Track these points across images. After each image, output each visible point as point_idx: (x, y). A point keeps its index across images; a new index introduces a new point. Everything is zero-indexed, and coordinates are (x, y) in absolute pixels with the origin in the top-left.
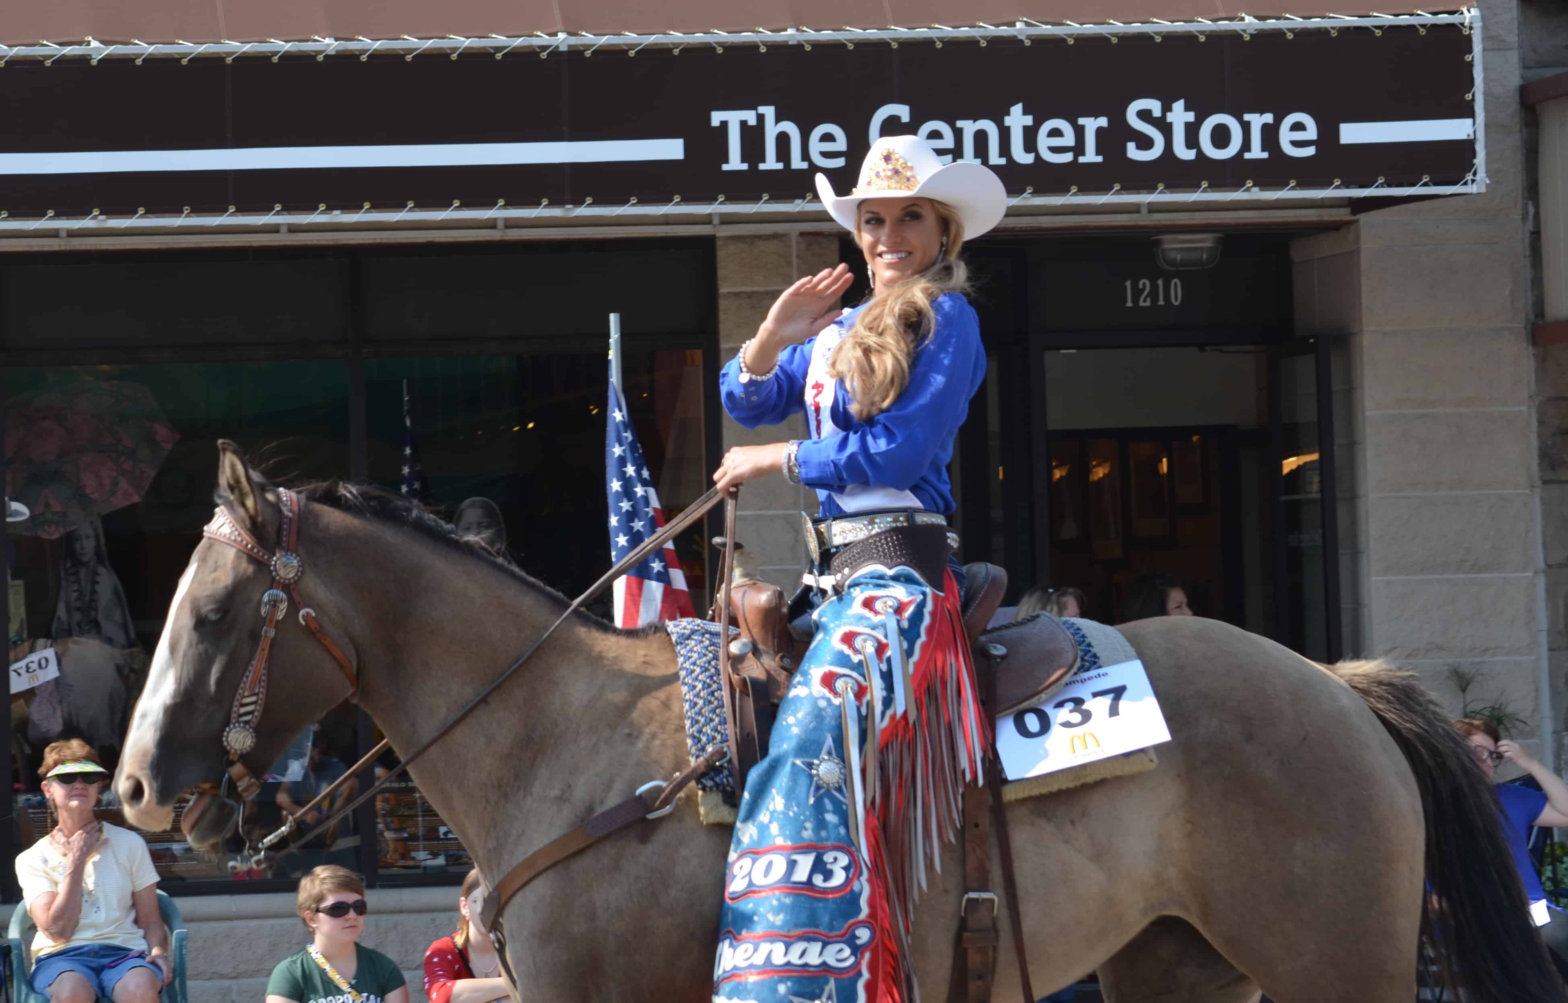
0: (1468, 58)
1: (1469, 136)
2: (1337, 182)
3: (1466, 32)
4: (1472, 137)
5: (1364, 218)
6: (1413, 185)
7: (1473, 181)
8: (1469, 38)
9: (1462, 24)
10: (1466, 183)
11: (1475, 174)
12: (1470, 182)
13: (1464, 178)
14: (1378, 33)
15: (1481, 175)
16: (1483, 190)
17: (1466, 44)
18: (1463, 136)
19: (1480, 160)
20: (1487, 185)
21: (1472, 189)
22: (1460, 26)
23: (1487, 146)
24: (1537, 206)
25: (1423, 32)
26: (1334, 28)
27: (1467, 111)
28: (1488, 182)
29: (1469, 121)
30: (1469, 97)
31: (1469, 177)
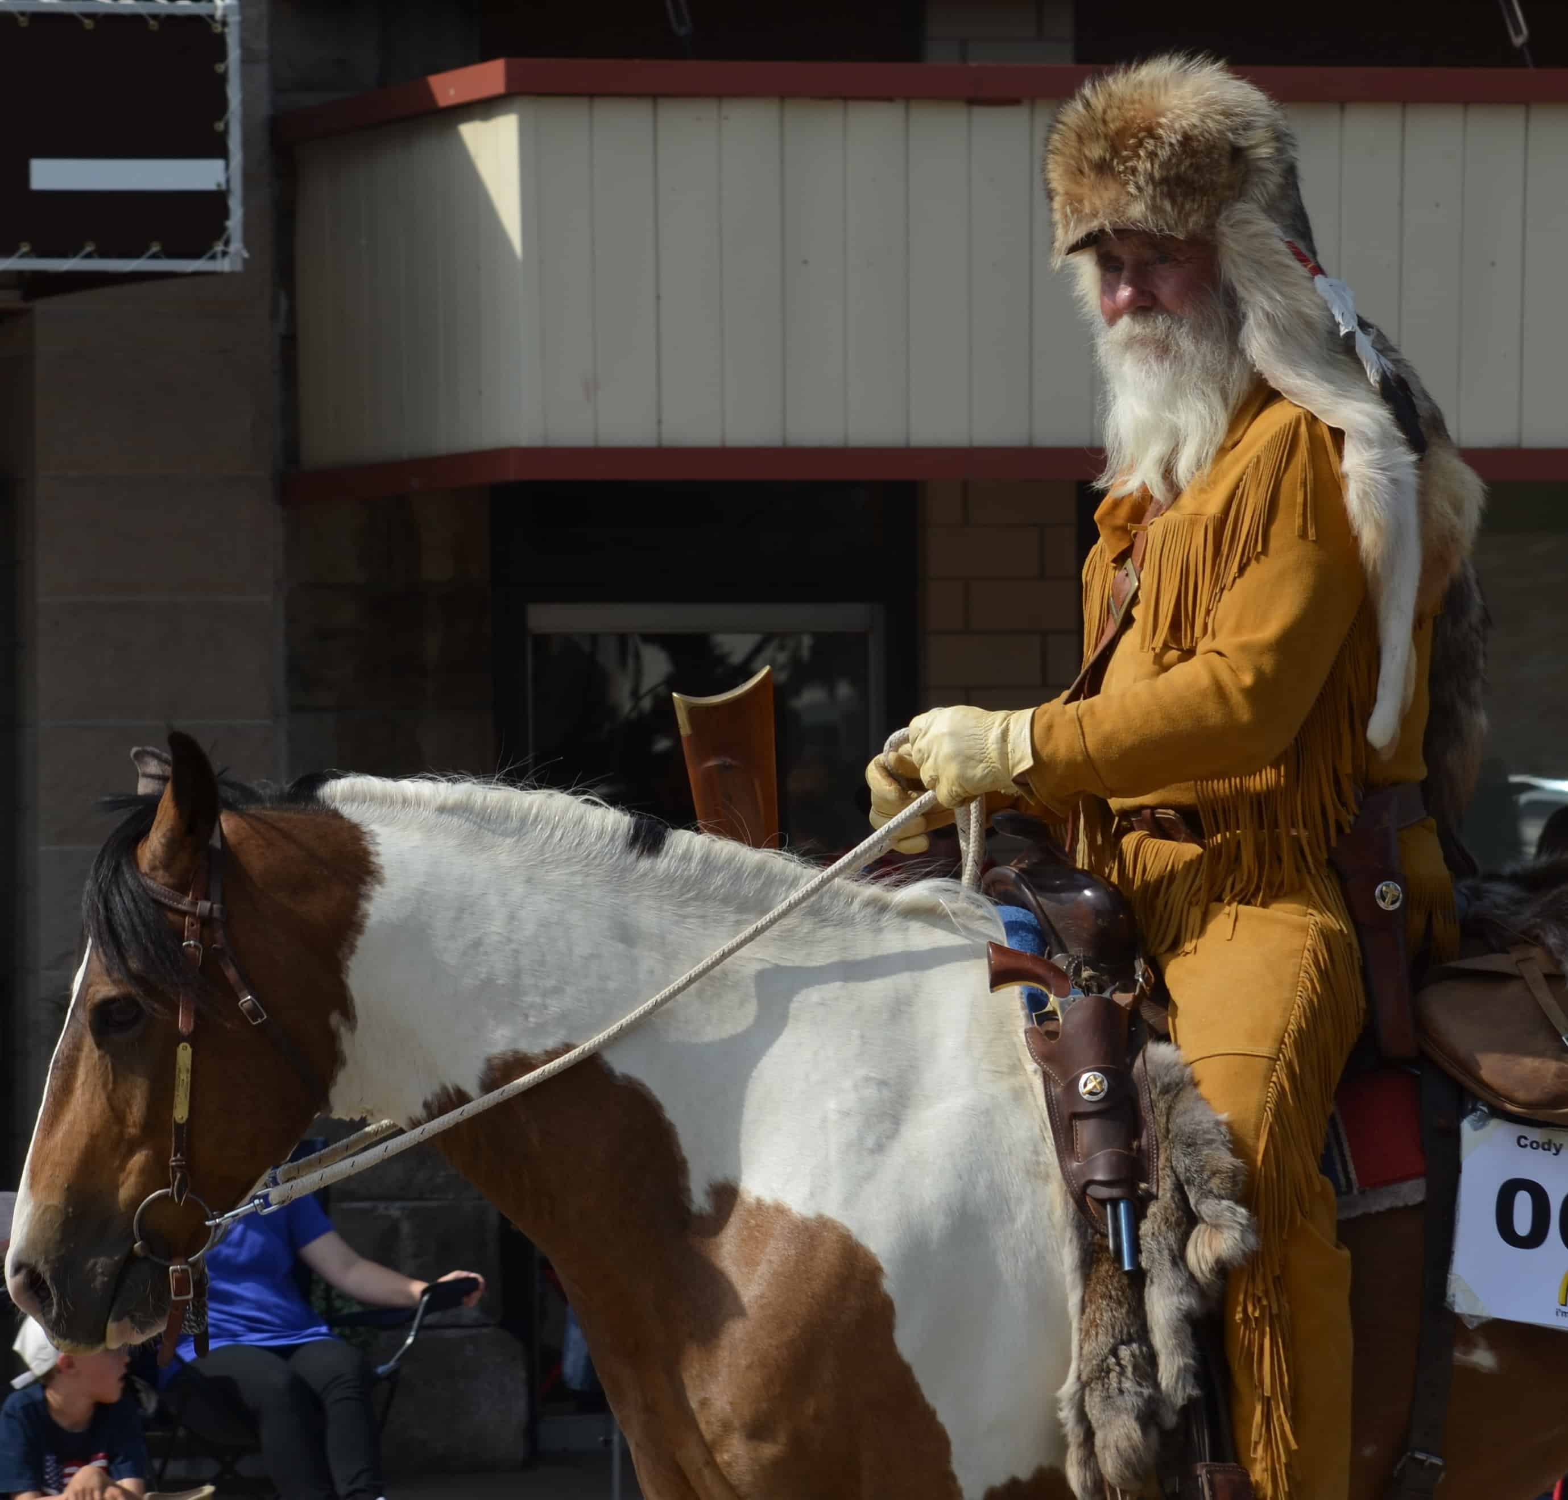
0: (220, 68)
1: (219, 185)
2: (25, 248)
3: (218, 28)
4: (224, 187)
5: (41, 306)
6: (138, 256)
7: (224, 254)
8: (220, 41)
9: (212, 17)
10: (213, 257)
11: (227, 243)
12: (219, 255)
13: (211, 247)
14: (89, 24)
15: (236, 245)
16: (239, 267)
17: (218, 48)
18: (210, 185)
19: (235, 223)
20: (245, 261)
21: (224, 265)
22: (209, 20)
23: (246, 202)
24: (291, 296)
25: (153, 24)
26: (23, 14)
27: (217, 149)
28: (246, 255)
29: (219, 164)
30: (220, 126)
31: (219, 248)
